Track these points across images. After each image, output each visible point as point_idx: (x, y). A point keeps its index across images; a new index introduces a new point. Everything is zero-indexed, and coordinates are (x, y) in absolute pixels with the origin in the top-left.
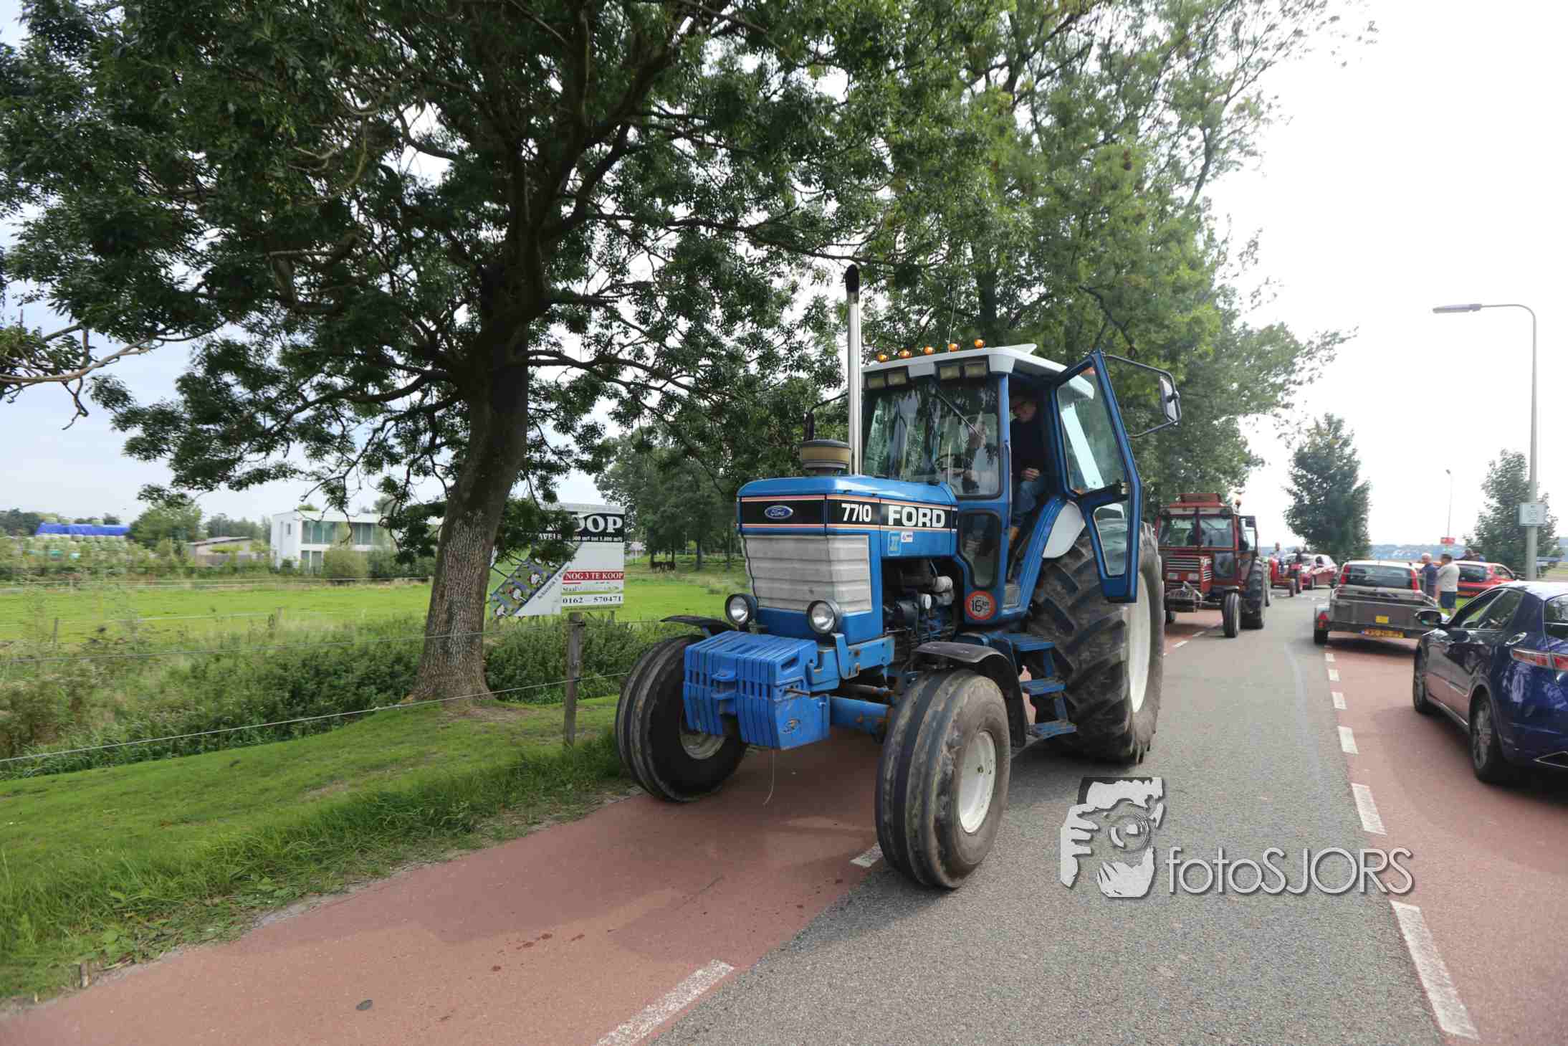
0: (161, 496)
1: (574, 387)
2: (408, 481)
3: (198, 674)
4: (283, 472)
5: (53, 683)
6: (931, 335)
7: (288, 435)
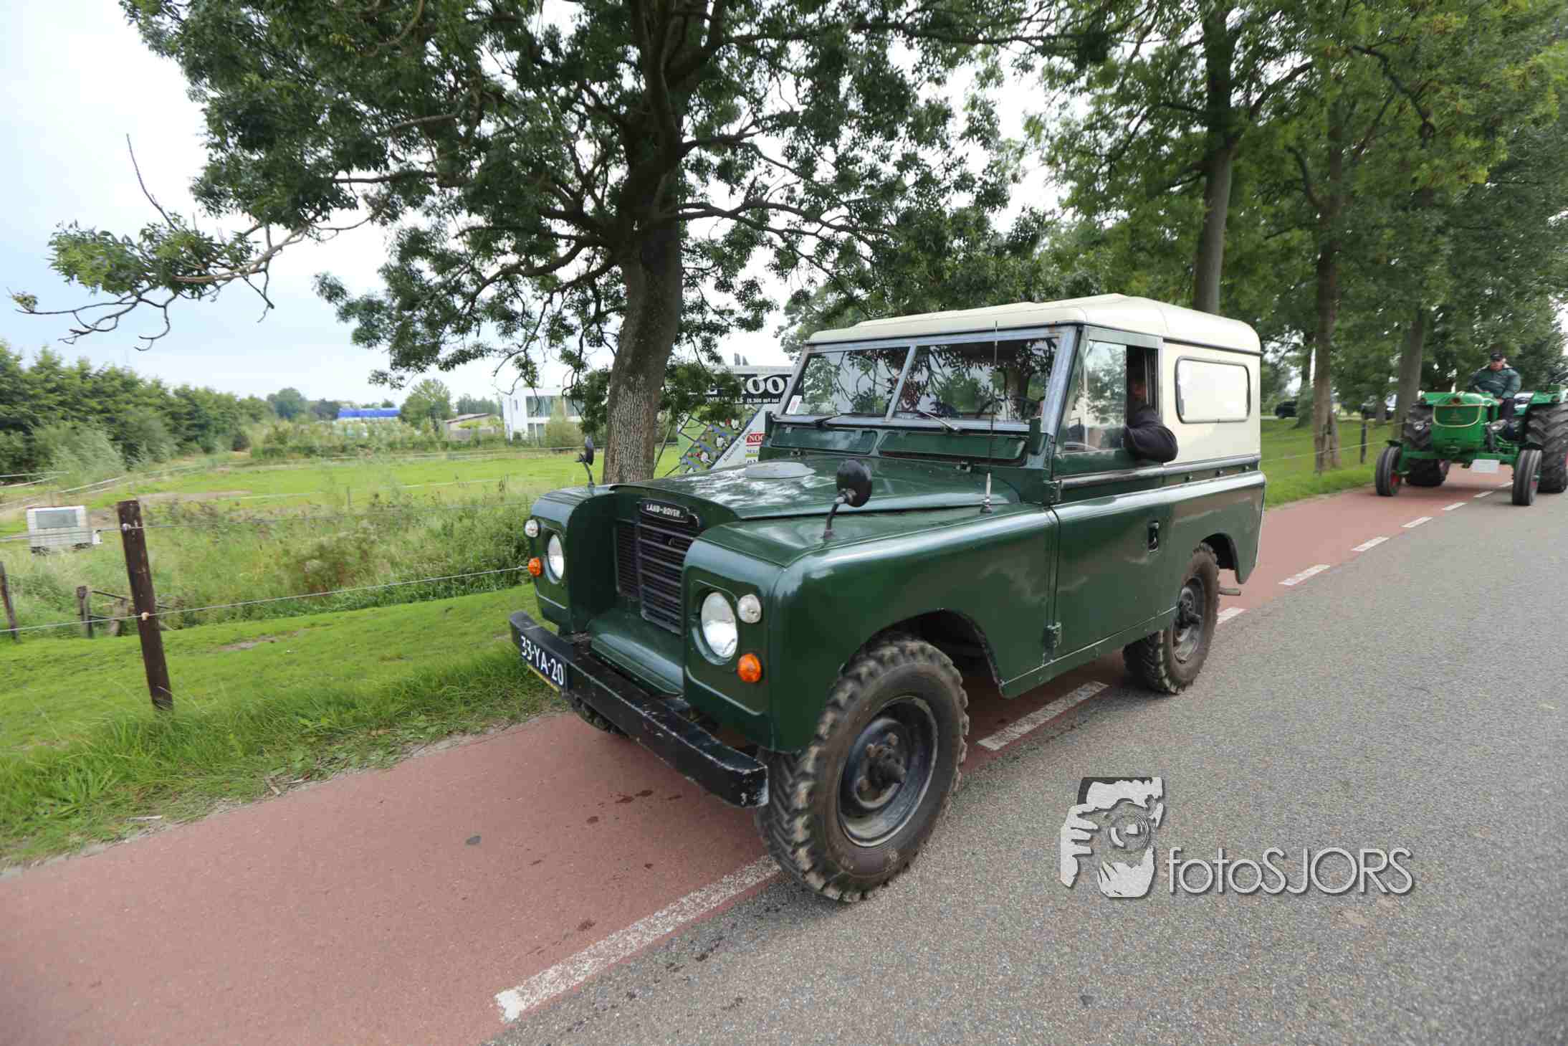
0: (385, 379)
1: (730, 241)
2: (581, 351)
3: (447, 531)
4: (479, 352)
5: (345, 539)
6: (1142, 142)
7: (478, 315)
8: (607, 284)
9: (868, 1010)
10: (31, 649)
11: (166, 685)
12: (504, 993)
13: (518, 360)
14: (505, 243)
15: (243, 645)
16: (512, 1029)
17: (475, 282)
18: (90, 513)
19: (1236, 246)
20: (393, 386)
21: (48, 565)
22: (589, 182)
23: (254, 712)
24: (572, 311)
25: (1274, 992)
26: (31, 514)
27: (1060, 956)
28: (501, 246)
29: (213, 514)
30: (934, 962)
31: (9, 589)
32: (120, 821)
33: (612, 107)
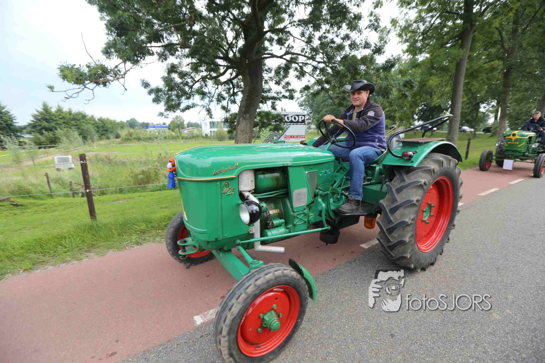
0: (163, 115)
1: (279, 68)
2: (228, 106)
4: (194, 106)
5: (151, 168)
6: (436, 28)
7: (193, 93)
8: (237, 82)
9: (316, 332)
10: (56, 200)
11: (95, 213)
12: (196, 316)
13: (207, 109)
14: (203, 68)
15: (118, 202)
16: (198, 328)
17: (192, 82)
18: (73, 158)
19: (471, 67)
20: (165, 117)
21: (61, 174)
22: (231, 46)
23: (121, 223)
24: (225, 92)
25: (462, 339)
26: (56, 157)
27: (384, 320)
28: (201, 70)
29: (109, 159)
30: (340, 318)
31: (50, 181)
32: (81, 254)
33: (240, 19)
